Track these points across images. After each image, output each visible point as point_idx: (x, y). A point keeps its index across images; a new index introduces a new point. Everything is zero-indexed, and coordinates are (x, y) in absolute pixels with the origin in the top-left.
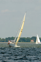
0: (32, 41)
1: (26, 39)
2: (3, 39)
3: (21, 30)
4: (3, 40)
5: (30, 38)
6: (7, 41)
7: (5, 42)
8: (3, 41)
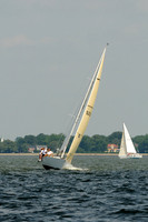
0: (112, 146)
1: (91, 140)
2: (7, 142)
3: (87, 108)
4: (7, 147)
5: (103, 137)
6: (21, 150)
7: (13, 154)
8: (9, 151)
